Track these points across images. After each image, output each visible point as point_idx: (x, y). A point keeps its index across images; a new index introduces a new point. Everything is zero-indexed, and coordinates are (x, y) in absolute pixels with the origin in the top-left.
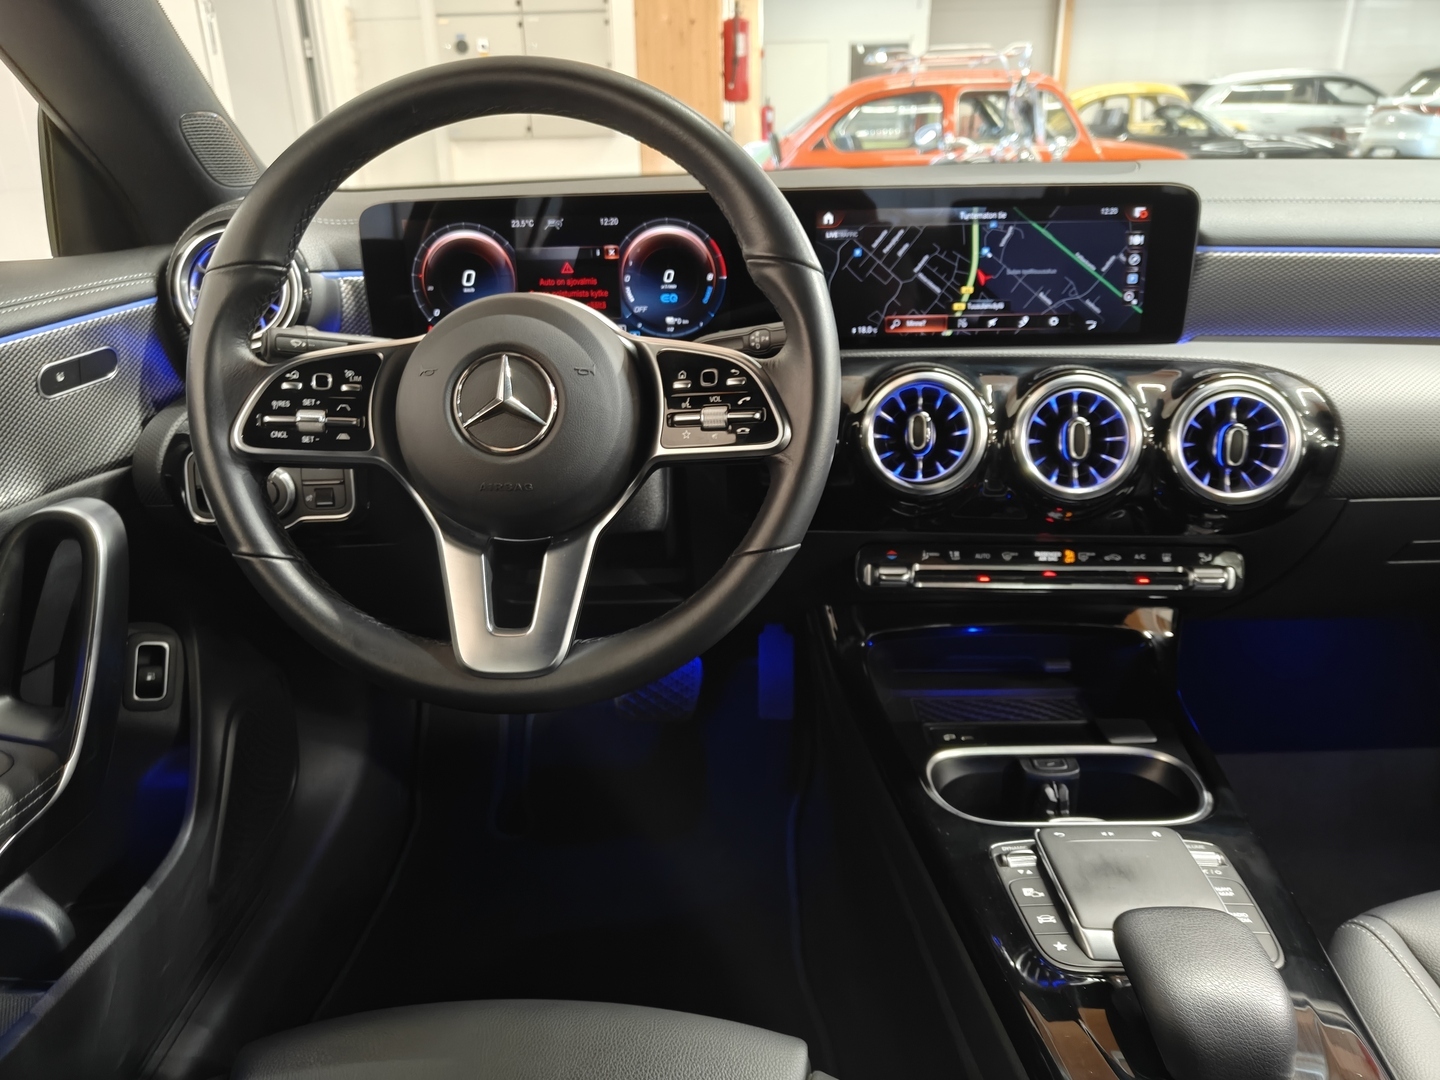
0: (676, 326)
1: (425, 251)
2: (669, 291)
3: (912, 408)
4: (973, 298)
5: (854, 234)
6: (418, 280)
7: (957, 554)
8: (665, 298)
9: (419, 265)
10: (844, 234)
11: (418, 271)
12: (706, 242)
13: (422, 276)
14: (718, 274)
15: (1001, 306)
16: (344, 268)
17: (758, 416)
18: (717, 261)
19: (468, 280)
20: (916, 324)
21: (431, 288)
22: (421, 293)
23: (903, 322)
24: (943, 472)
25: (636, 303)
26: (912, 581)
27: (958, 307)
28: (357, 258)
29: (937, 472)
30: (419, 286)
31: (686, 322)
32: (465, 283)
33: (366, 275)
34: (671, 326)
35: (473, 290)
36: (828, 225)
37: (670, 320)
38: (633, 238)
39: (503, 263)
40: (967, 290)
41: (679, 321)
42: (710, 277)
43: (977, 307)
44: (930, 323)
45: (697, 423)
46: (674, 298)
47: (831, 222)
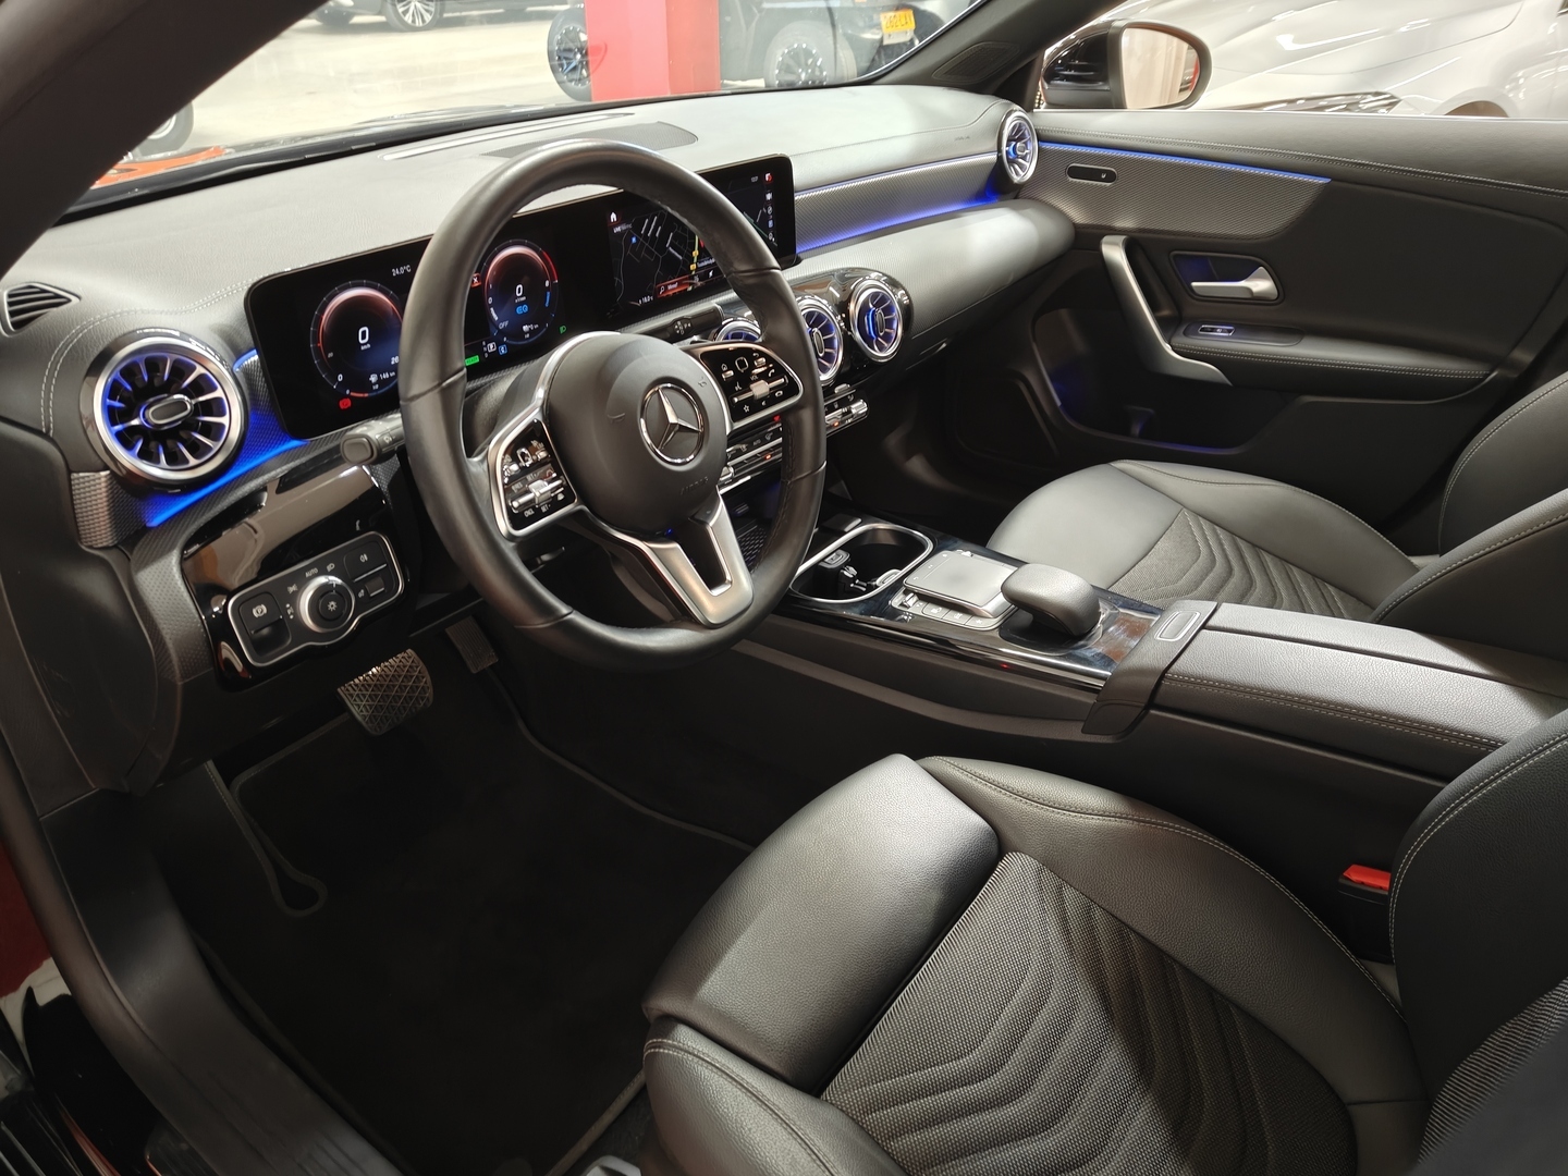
0: (530, 331)
1: (320, 319)
2: (521, 303)
4: (700, 258)
5: (630, 226)
6: (317, 349)
8: (519, 310)
9: (316, 333)
10: (624, 227)
11: (316, 341)
12: (540, 254)
13: (320, 345)
14: (552, 279)
16: (239, 352)
18: (550, 268)
19: (363, 338)
20: (673, 288)
21: (331, 355)
22: (322, 362)
23: (666, 287)
25: (500, 320)
27: (693, 267)
28: (247, 339)
30: (319, 355)
31: (536, 326)
32: (361, 341)
33: (260, 354)
34: (526, 332)
35: (369, 346)
36: (614, 222)
37: (525, 328)
38: (490, 263)
39: (392, 313)
40: (696, 253)
41: (532, 327)
42: (547, 283)
43: (702, 264)
44: (680, 284)
46: (525, 308)
47: (616, 220)
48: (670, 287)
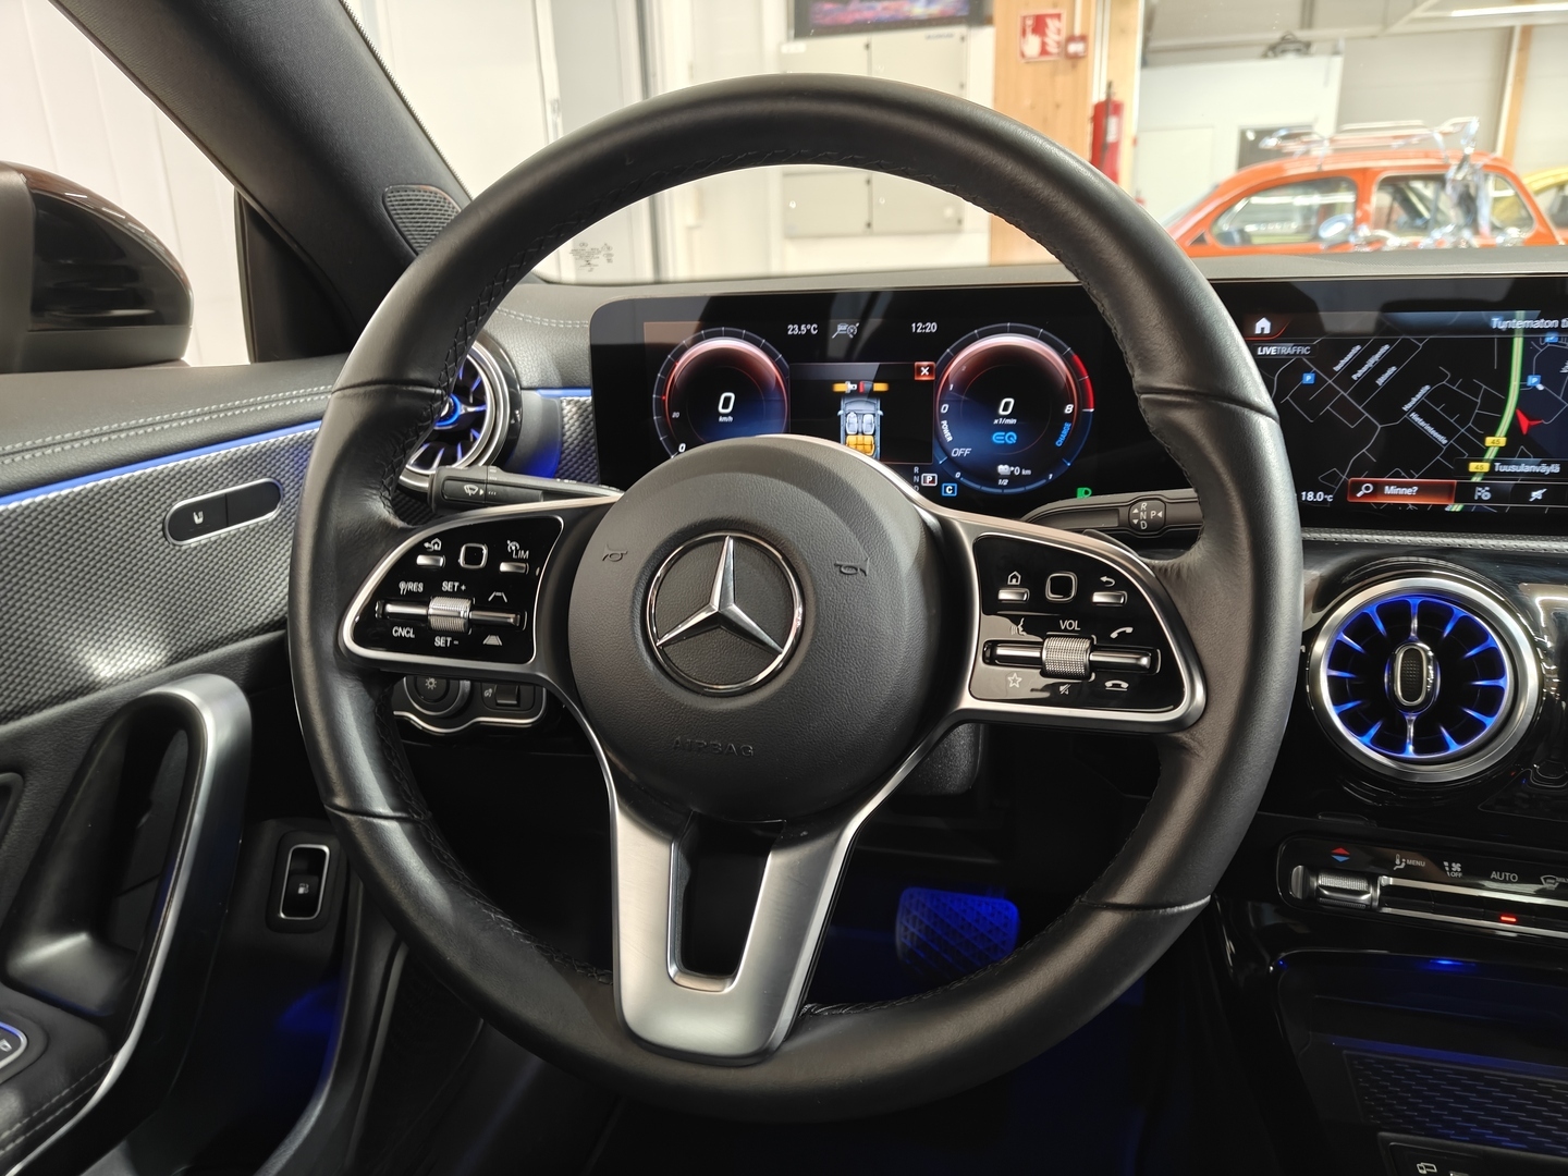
0: (1011, 477)
1: (672, 365)
2: (1006, 428)
3: (1399, 635)
4: (1504, 454)
5: (1305, 350)
6: (660, 402)
7: (1457, 867)
8: (997, 438)
9: (663, 383)
10: (1286, 349)
11: (661, 392)
12: (1067, 359)
13: (666, 398)
14: (1082, 404)
15: (1555, 468)
16: (569, 384)
17: (1145, 661)
18: (1081, 386)
19: (726, 406)
20: (1401, 492)
21: (676, 415)
22: (664, 425)
23: (1378, 488)
24: (1455, 748)
25: (955, 443)
26: (1376, 904)
27: (1479, 467)
28: (584, 371)
29: (1444, 746)
30: (661, 412)
31: (1028, 472)
32: (721, 410)
33: (594, 395)
34: (1004, 477)
35: (730, 419)
36: (1262, 335)
37: (1003, 469)
38: (957, 351)
39: (774, 383)
40: (1495, 442)
41: (1017, 470)
42: (1069, 409)
43: (1512, 468)
44: (1424, 490)
45: (1036, 663)
46: (1011, 437)
47: (1267, 331)
48: (1388, 490)
